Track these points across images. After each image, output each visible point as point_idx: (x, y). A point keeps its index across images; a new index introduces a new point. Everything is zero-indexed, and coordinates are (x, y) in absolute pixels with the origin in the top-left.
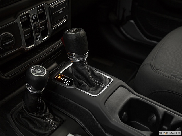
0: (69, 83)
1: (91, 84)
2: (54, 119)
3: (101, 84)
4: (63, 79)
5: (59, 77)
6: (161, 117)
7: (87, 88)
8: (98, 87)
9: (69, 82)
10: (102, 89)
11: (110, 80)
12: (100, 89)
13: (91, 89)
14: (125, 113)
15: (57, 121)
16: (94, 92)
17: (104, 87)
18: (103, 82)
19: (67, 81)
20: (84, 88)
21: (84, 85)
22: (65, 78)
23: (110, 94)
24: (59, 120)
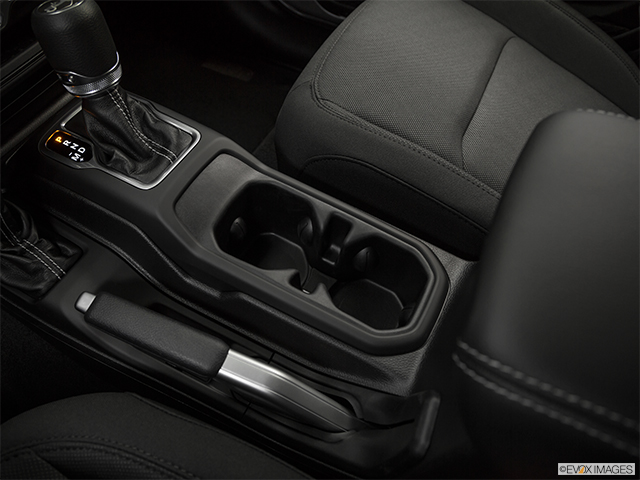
0: (82, 155)
1: (136, 153)
2: (57, 252)
3: (167, 154)
4: (66, 143)
5: (59, 139)
7: (126, 167)
8: (160, 159)
9: (82, 150)
10: (169, 165)
11: (194, 137)
12: (162, 167)
13: (141, 167)
14: (237, 220)
15: (67, 257)
16: (147, 175)
17: (174, 160)
18: (172, 147)
19: (77, 148)
20: (119, 165)
21: (118, 161)
22: (73, 140)
23: (189, 179)
24: (71, 251)
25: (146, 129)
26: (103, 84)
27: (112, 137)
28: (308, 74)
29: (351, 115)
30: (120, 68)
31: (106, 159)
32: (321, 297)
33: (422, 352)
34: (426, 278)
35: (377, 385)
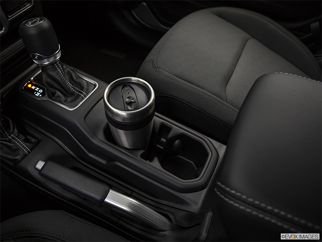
0: (41, 94)
1: (67, 93)
2: (26, 141)
3: (82, 93)
4: (33, 87)
5: (30, 86)
6: (157, 130)
7: (62, 100)
8: (78, 96)
9: (41, 91)
10: (83, 99)
11: (95, 86)
12: (79, 100)
13: (69, 99)
15: (31, 143)
16: (72, 103)
17: (85, 96)
18: (84, 90)
19: (39, 90)
20: (58, 99)
21: (58, 96)
22: (37, 86)
23: (92, 106)
24: (33, 140)
25: (72, 81)
26: (52, 59)
27: (55, 85)
28: (151, 56)
29: (171, 75)
30: (60, 52)
31: (52, 96)
32: (156, 163)
33: (205, 191)
34: (207, 155)
35: (183, 207)
